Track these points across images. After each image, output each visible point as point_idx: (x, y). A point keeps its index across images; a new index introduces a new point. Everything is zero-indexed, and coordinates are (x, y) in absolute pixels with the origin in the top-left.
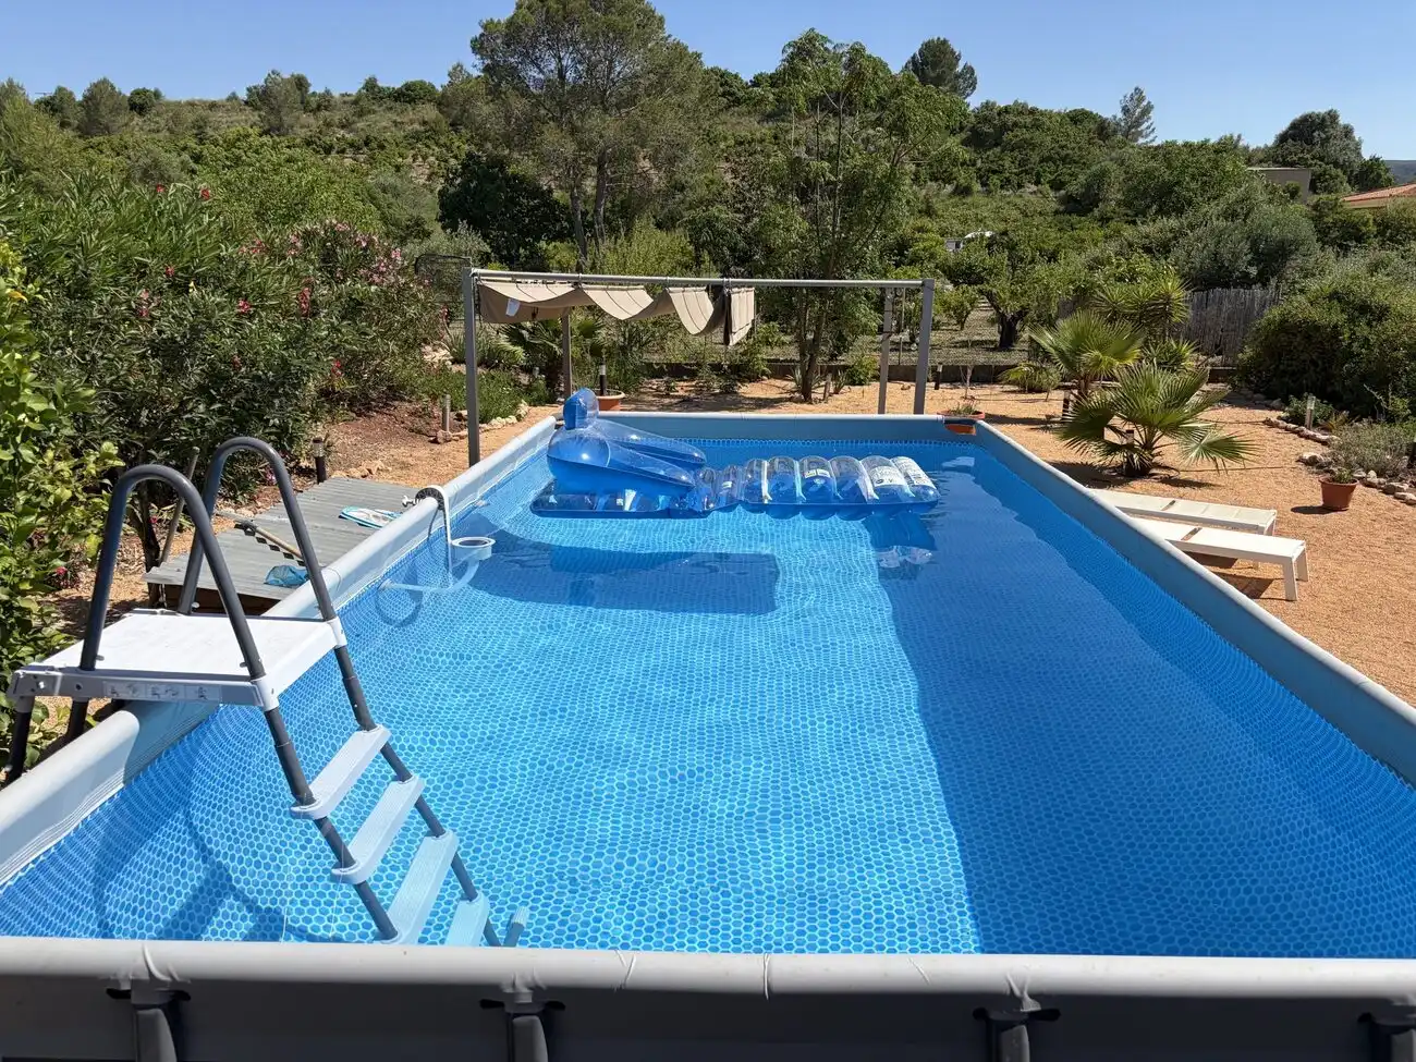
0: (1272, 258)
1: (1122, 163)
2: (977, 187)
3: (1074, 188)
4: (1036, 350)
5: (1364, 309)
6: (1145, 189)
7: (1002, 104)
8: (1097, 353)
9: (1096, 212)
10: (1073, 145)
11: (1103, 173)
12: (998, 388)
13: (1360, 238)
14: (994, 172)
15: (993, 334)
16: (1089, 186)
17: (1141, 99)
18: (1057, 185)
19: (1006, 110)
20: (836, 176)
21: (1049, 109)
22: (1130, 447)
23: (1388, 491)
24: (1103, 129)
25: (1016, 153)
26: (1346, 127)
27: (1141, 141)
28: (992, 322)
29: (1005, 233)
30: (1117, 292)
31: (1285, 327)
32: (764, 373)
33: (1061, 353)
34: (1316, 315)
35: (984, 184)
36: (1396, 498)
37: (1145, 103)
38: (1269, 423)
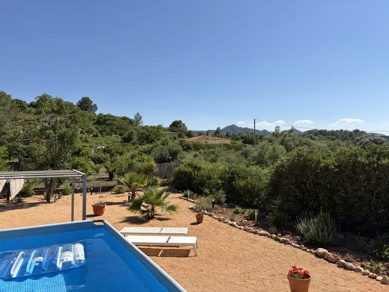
0: (174, 154)
1: (136, 130)
2: (100, 135)
3: (125, 136)
4: (119, 183)
5: (196, 167)
6: (143, 137)
7: (105, 114)
8: (136, 183)
9: (131, 142)
10: (124, 125)
11: (132, 133)
12: (109, 193)
13: (190, 148)
14: (104, 131)
15: (107, 176)
16: (129, 135)
17: (139, 115)
18: (121, 135)
19: (106, 116)
20: (56, 135)
21: (117, 116)
22: (148, 211)
23: (210, 215)
24: (131, 122)
25: (109, 126)
26: (184, 124)
27: (140, 125)
28: (106, 172)
29: (108, 147)
30: (139, 165)
31: (180, 172)
32: (33, 194)
33: (126, 183)
34: (186, 169)
35: (101, 134)
36: (212, 217)
37: (140, 116)
38: (180, 197)
